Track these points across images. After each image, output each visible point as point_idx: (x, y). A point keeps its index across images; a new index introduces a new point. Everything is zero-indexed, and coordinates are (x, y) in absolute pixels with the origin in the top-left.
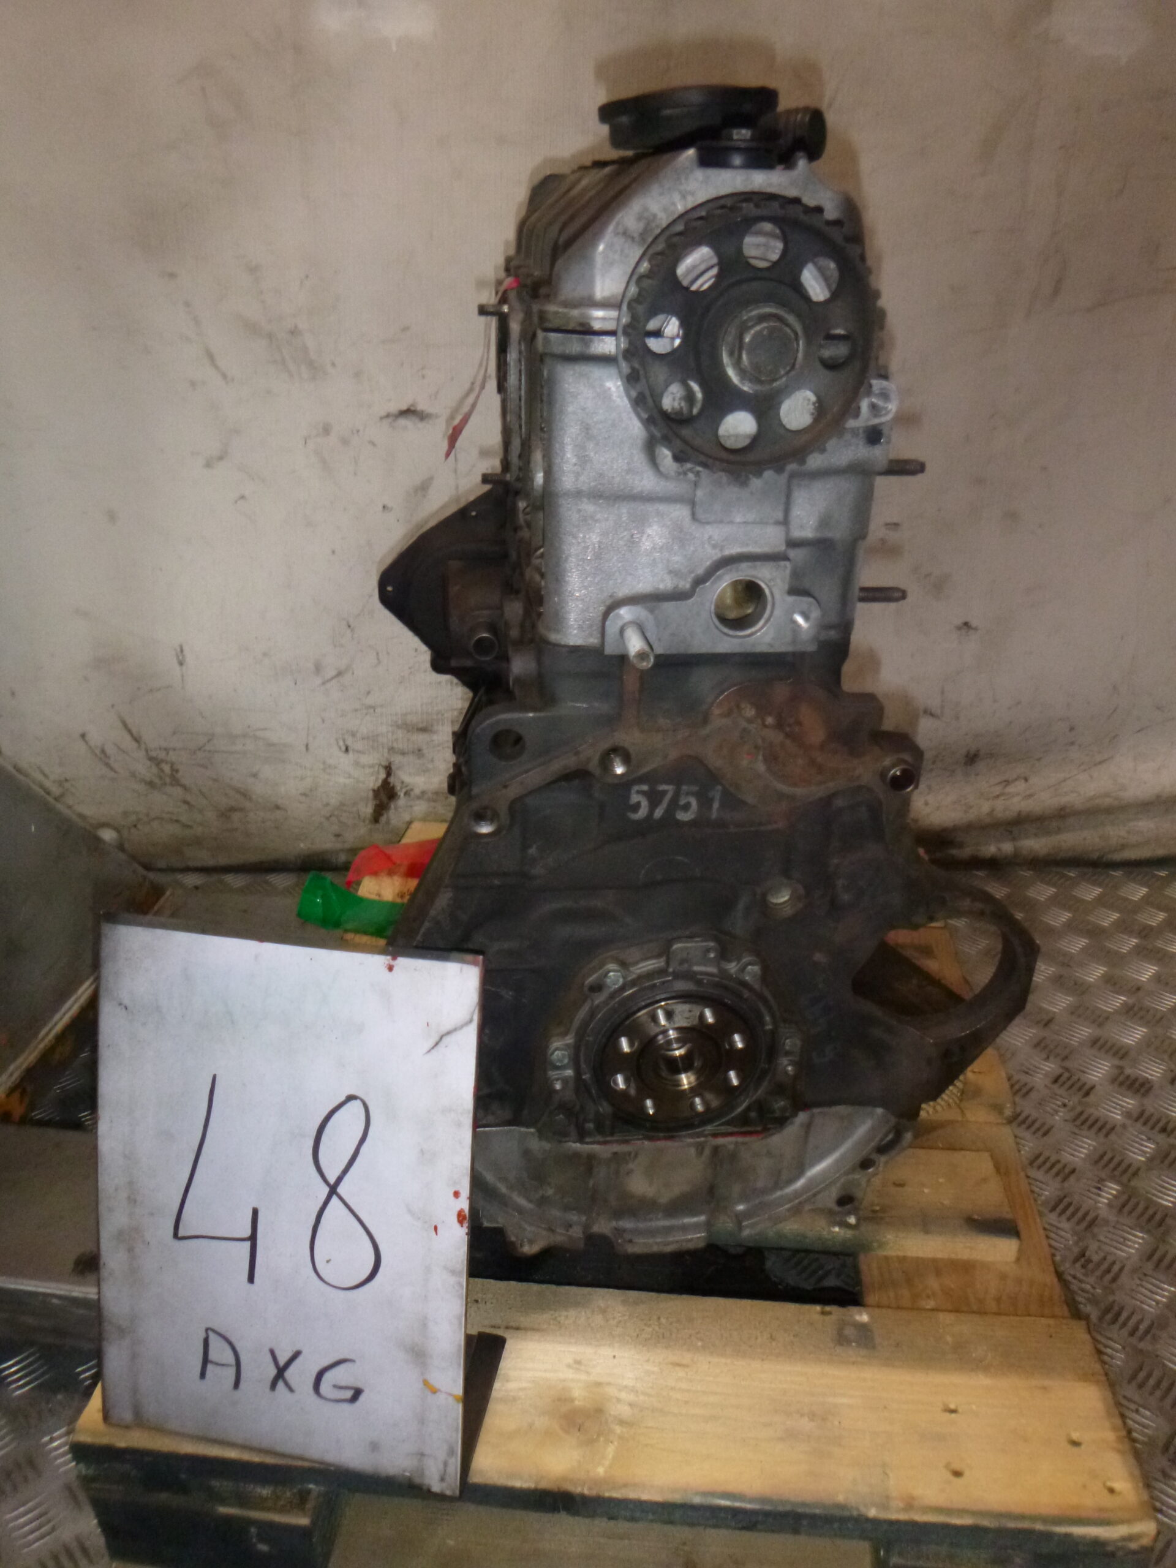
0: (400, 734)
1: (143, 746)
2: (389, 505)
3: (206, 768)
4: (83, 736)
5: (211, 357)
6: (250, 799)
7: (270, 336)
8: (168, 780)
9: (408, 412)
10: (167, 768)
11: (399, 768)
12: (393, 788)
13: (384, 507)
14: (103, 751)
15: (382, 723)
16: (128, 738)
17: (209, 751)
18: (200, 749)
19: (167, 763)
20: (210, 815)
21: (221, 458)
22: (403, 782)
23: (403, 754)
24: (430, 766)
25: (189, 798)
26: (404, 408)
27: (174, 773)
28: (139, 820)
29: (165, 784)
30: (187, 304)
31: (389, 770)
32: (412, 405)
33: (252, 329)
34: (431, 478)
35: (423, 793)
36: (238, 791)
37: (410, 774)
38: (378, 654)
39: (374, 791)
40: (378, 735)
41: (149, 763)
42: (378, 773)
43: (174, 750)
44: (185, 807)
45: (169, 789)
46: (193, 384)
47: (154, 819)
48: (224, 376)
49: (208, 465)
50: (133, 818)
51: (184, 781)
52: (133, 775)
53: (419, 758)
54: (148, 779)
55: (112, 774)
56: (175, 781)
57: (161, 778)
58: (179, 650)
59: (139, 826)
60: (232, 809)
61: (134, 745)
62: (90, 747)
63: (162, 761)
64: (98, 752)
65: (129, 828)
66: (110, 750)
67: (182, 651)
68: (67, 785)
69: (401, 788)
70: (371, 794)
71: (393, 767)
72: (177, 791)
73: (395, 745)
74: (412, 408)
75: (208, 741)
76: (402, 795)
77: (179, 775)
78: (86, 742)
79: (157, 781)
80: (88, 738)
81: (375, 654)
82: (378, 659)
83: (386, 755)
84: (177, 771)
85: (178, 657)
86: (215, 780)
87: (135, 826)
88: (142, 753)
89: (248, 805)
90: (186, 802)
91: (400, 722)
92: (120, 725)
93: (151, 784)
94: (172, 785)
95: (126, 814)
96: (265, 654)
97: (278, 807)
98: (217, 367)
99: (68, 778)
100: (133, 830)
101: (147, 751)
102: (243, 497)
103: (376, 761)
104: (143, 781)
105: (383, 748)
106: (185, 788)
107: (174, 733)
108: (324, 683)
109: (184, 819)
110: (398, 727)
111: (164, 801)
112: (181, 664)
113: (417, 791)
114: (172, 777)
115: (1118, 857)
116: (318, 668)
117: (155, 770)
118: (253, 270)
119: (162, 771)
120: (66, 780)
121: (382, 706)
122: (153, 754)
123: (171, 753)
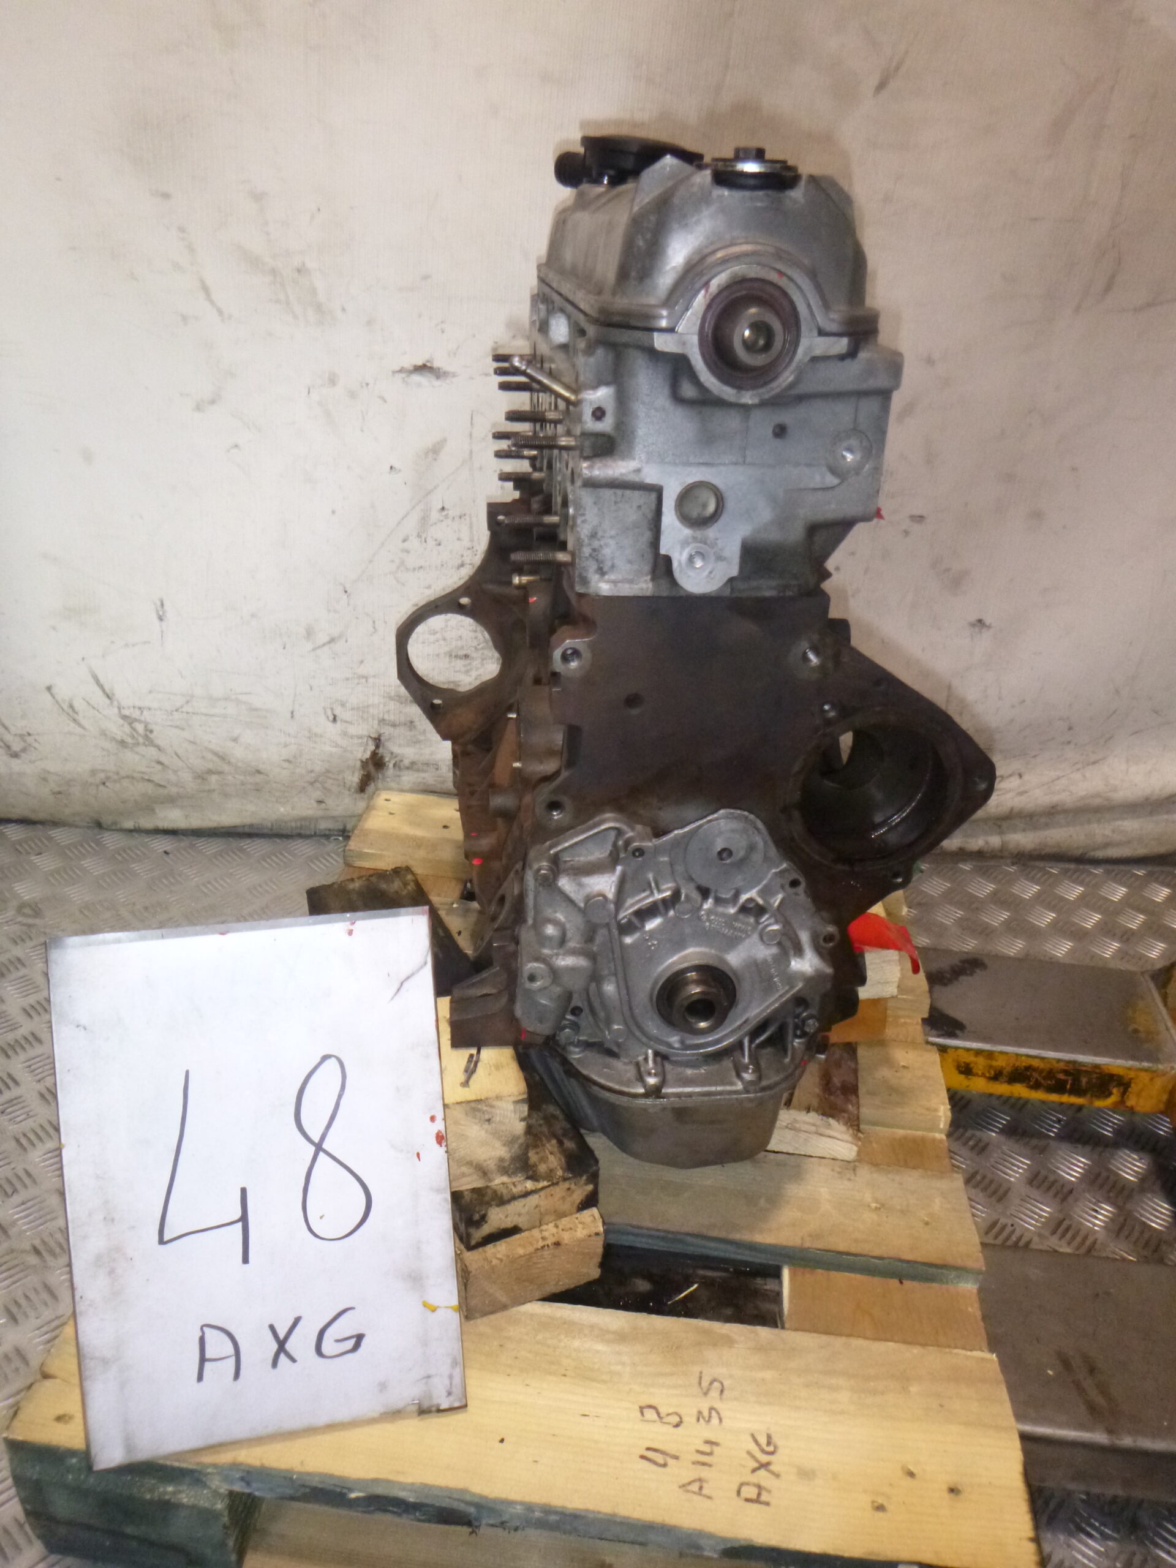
0: (392, 705)
1: (115, 703)
2: (396, 465)
3: (183, 729)
4: (49, 689)
5: (206, 289)
6: (229, 763)
7: (274, 272)
8: (141, 740)
9: (423, 368)
10: (140, 728)
11: (389, 740)
12: (382, 757)
13: (391, 467)
14: (71, 706)
15: (373, 695)
16: (99, 692)
17: (188, 713)
18: (177, 710)
19: (140, 721)
20: (186, 777)
21: (213, 402)
22: (392, 753)
23: (394, 725)
24: (422, 738)
25: (163, 759)
26: (420, 363)
27: (148, 733)
28: (108, 778)
29: (138, 744)
30: (182, 230)
31: (378, 741)
32: (428, 361)
33: (254, 263)
34: (445, 440)
35: (413, 763)
36: (216, 754)
37: (400, 745)
38: (374, 622)
39: (362, 761)
40: (368, 706)
41: (121, 722)
42: (367, 744)
43: (150, 709)
44: (159, 767)
45: (141, 749)
46: (185, 319)
47: (124, 778)
48: (220, 312)
49: (198, 408)
50: (102, 776)
51: (158, 742)
52: (103, 733)
53: (411, 730)
54: (119, 738)
55: (79, 730)
56: (149, 741)
57: (133, 737)
58: (159, 604)
59: (107, 784)
60: (210, 772)
61: (107, 701)
62: (57, 702)
63: (136, 720)
64: (65, 707)
65: (97, 786)
66: (78, 704)
67: (162, 605)
68: (29, 739)
69: (391, 759)
70: (358, 764)
71: (382, 738)
72: (152, 752)
73: (386, 717)
74: (428, 364)
75: (187, 702)
76: (391, 765)
77: (152, 736)
78: (53, 696)
79: (129, 740)
80: (54, 691)
81: (371, 623)
82: (374, 628)
83: (376, 726)
84: (151, 731)
85: (157, 611)
86: (193, 743)
87: (104, 784)
88: (116, 710)
89: (226, 768)
90: (159, 763)
91: (393, 694)
92: (92, 680)
93: (123, 743)
94: (144, 744)
95: (93, 772)
96: (253, 616)
97: (259, 772)
98: (212, 302)
99: (31, 732)
100: (102, 787)
101: (119, 708)
102: (236, 446)
103: (366, 733)
104: (113, 739)
105: (373, 719)
106: (159, 748)
107: (150, 692)
108: (314, 649)
109: (156, 778)
110: (391, 698)
111: (136, 760)
112: (161, 619)
113: (406, 762)
114: (146, 737)
116: (309, 633)
117: (127, 728)
118: (258, 197)
119: (134, 729)
120: (29, 734)
121: (374, 676)
122: (126, 712)
123: (146, 712)
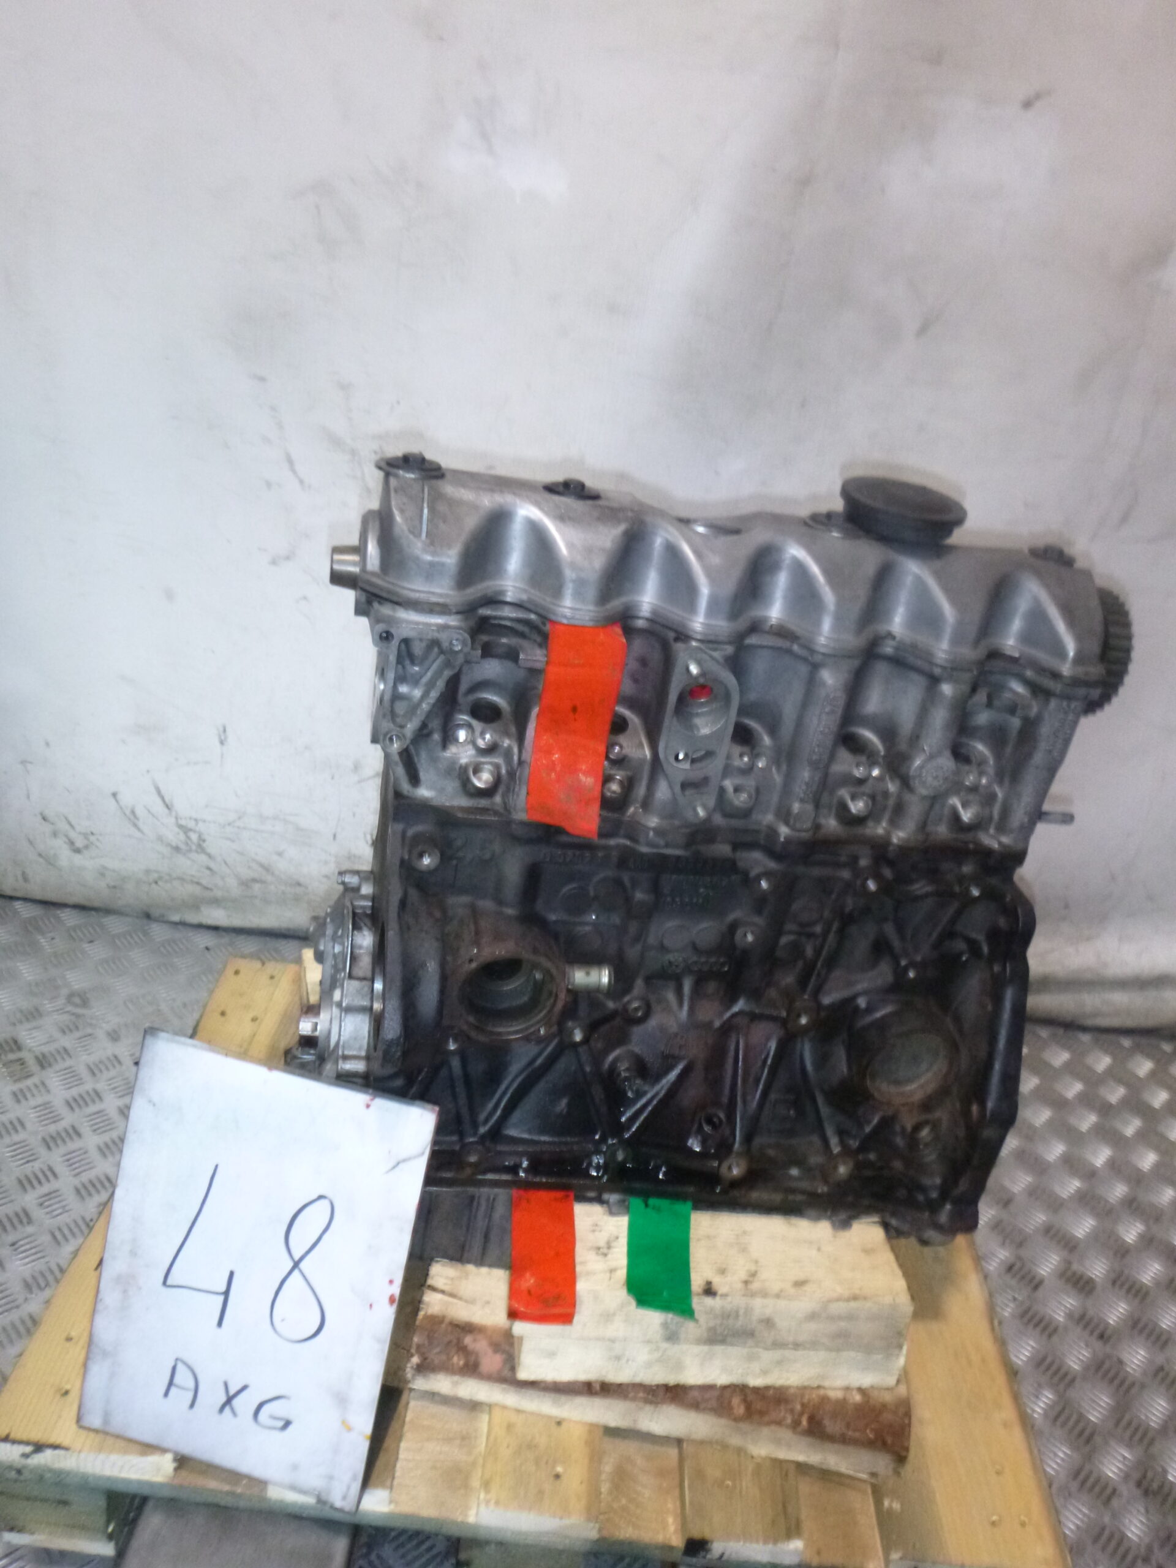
1: (174, 813)
3: (233, 841)
4: (114, 795)
5: (290, 462)
6: (273, 874)
7: (353, 452)
8: (194, 847)
10: (194, 837)
14: (133, 812)
16: (159, 801)
17: (239, 827)
18: (229, 824)
19: (195, 831)
20: (232, 882)
21: (288, 558)
25: (212, 865)
27: (201, 843)
28: (161, 878)
29: (190, 850)
30: (273, 409)
33: (336, 442)
36: (262, 866)
41: (177, 830)
43: (204, 821)
44: (208, 872)
45: (194, 856)
46: (269, 485)
47: (175, 879)
48: (301, 482)
49: (274, 562)
50: (156, 875)
51: (209, 850)
52: (160, 839)
54: (174, 844)
55: (138, 834)
56: (201, 848)
57: (187, 844)
58: (221, 729)
59: (160, 883)
60: (254, 880)
61: (166, 810)
62: (121, 808)
63: (191, 830)
64: (128, 812)
65: (150, 884)
66: (139, 811)
67: (225, 731)
68: (92, 838)
72: (202, 858)
75: (240, 818)
77: (204, 845)
78: (117, 801)
79: (183, 847)
80: (119, 797)
84: (204, 841)
85: (220, 736)
86: (241, 854)
87: (156, 883)
88: (173, 820)
89: (269, 878)
90: (209, 868)
92: (153, 790)
93: (177, 849)
94: (197, 852)
95: (148, 872)
96: (307, 748)
97: (299, 884)
98: (294, 471)
99: (94, 832)
100: (154, 886)
101: (177, 818)
102: (305, 598)
104: (169, 845)
106: (209, 856)
107: (207, 806)
108: (360, 782)
109: (204, 882)
111: (188, 865)
112: (222, 743)
114: (199, 846)
115: (1089, 1022)
116: (357, 767)
117: (182, 837)
118: (345, 387)
119: (188, 838)
120: (92, 833)
122: (183, 822)
123: (201, 824)
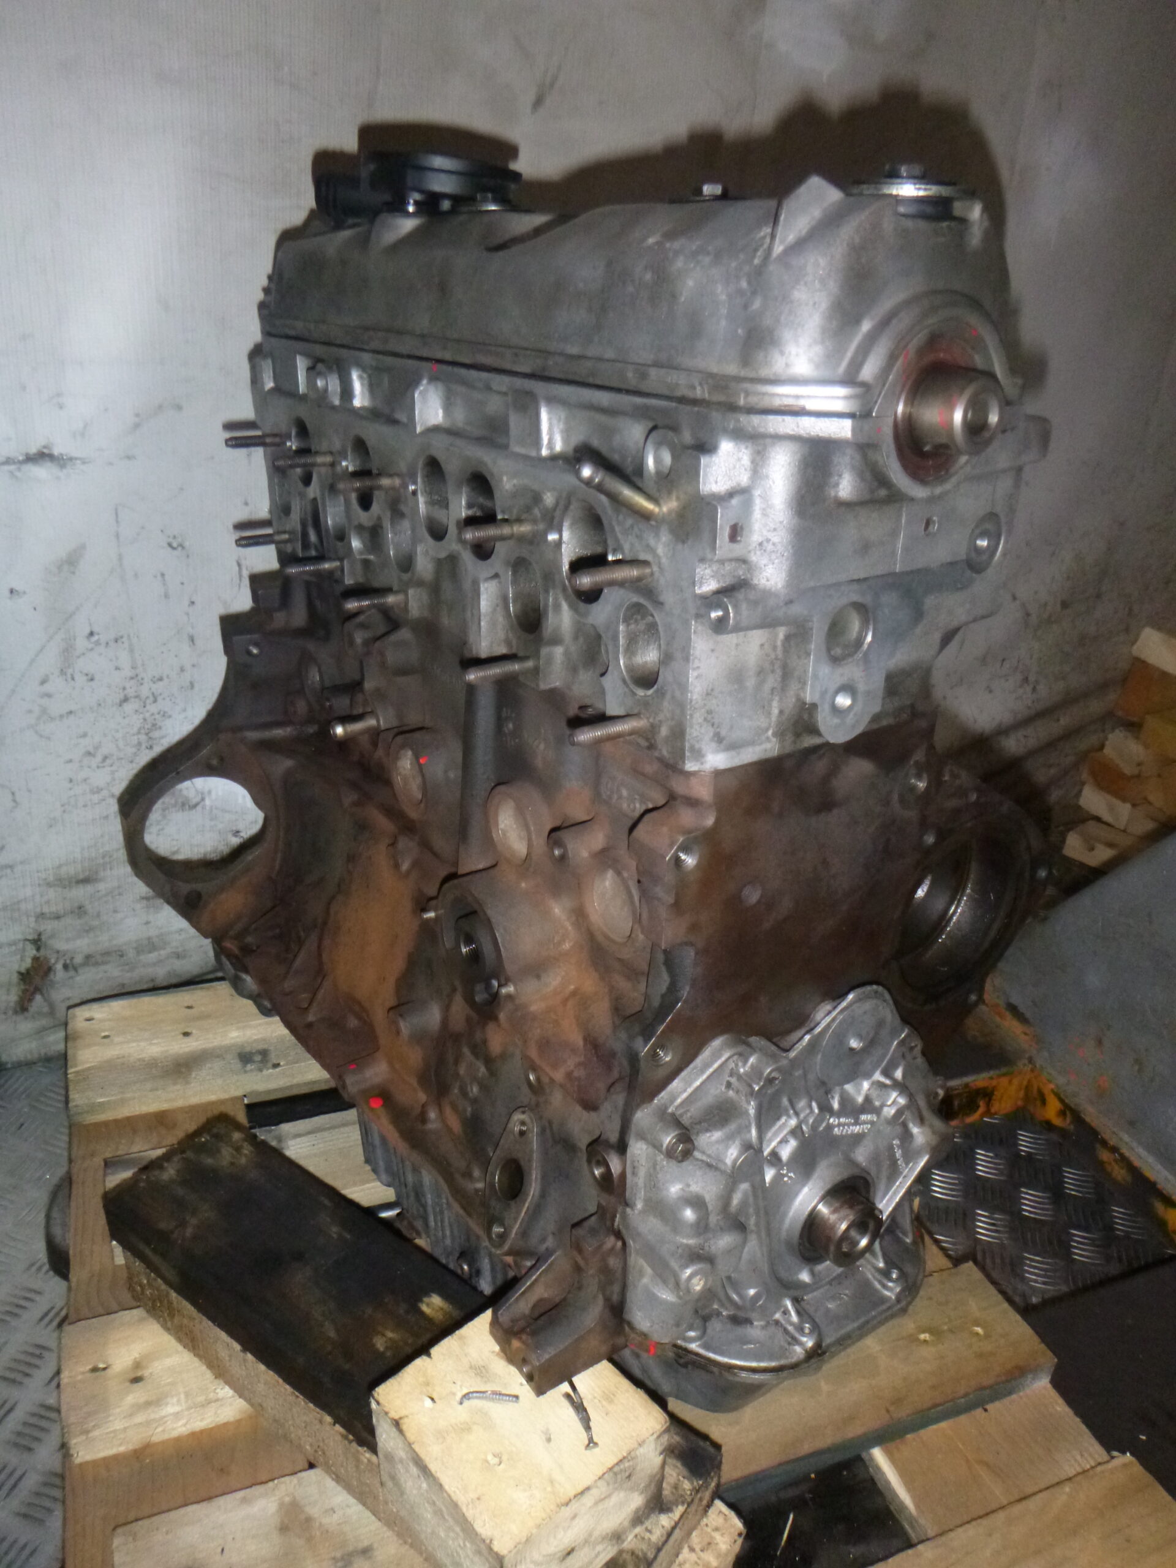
0: (52, 894)
2: (18, 586)
9: (43, 456)
11: (52, 936)
12: (47, 959)
13: (12, 591)
15: (24, 886)
22: (58, 952)
23: (58, 917)
24: (96, 923)
26: (33, 450)
31: (37, 942)
32: (45, 447)
34: (83, 547)
35: (88, 957)
37: (68, 940)
38: (13, 794)
39: (20, 973)
40: (19, 902)
42: (24, 950)
53: (80, 918)
69: (57, 960)
70: (15, 978)
71: (43, 938)
73: (46, 910)
74: (45, 451)
76: (59, 966)
81: (10, 797)
82: (14, 801)
83: (33, 925)
91: (51, 878)
103: (20, 937)
105: (28, 916)
110: (49, 885)
113: (78, 959)
121: (22, 863)
